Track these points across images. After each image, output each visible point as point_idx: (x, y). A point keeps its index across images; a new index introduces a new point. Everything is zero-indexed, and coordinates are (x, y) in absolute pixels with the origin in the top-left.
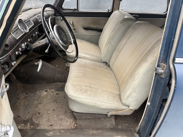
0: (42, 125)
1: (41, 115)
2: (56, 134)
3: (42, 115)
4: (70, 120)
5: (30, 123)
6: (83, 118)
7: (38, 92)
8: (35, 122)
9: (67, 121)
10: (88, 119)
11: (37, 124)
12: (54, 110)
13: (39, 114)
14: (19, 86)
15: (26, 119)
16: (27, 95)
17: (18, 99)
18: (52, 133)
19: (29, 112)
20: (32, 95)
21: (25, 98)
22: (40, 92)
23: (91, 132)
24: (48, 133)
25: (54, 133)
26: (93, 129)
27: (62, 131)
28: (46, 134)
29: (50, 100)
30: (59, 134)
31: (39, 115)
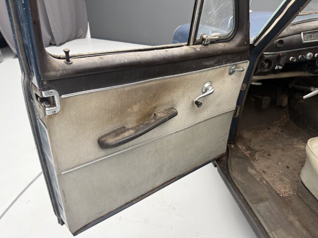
0: (258, 164)
1: (268, 157)
2: (256, 177)
3: (269, 159)
4: (290, 191)
5: (252, 153)
6: (305, 201)
7: (296, 140)
8: (255, 156)
9: (285, 188)
10: (312, 210)
11: (255, 159)
12: (288, 167)
13: (269, 155)
14: (283, 119)
15: (252, 147)
16: (280, 132)
17: (269, 129)
18: (255, 172)
19: (262, 146)
20: (286, 137)
21: (276, 133)
22: (298, 141)
23: (292, 218)
24: (252, 169)
25: (255, 175)
26: (299, 221)
27: (264, 182)
28: (249, 168)
29: (298, 157)
30: (258, 179)
31: (266, 155)
